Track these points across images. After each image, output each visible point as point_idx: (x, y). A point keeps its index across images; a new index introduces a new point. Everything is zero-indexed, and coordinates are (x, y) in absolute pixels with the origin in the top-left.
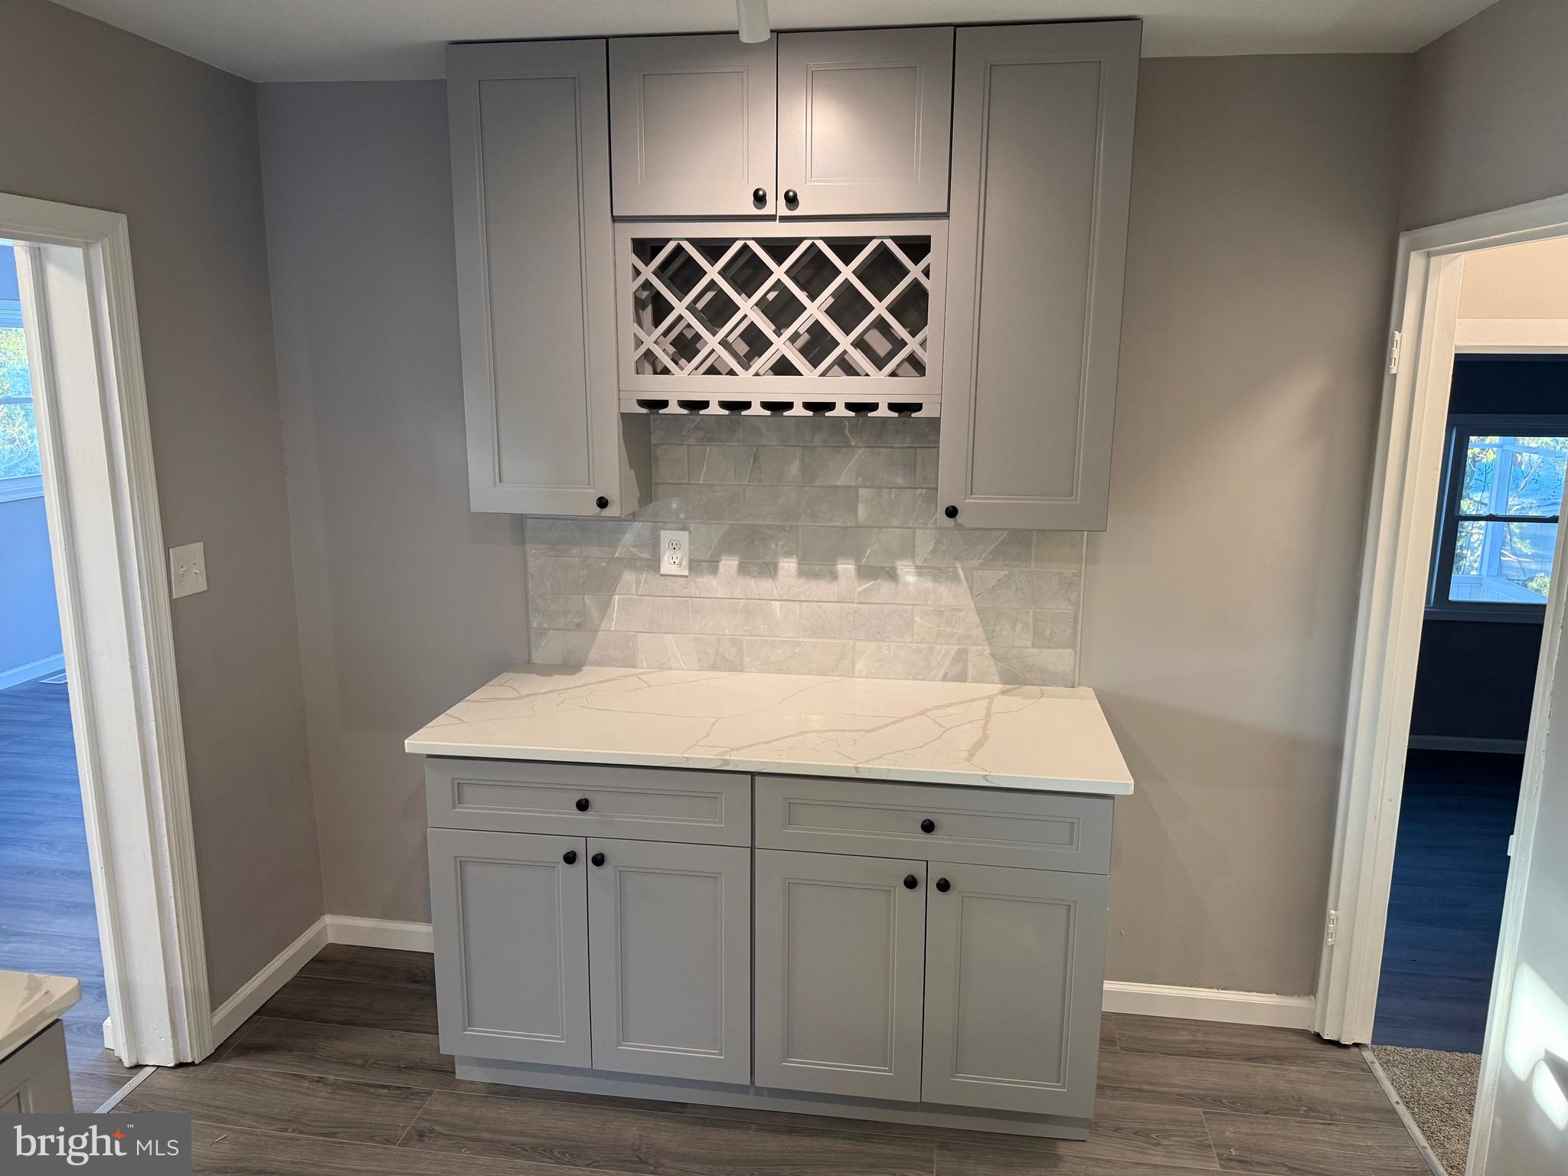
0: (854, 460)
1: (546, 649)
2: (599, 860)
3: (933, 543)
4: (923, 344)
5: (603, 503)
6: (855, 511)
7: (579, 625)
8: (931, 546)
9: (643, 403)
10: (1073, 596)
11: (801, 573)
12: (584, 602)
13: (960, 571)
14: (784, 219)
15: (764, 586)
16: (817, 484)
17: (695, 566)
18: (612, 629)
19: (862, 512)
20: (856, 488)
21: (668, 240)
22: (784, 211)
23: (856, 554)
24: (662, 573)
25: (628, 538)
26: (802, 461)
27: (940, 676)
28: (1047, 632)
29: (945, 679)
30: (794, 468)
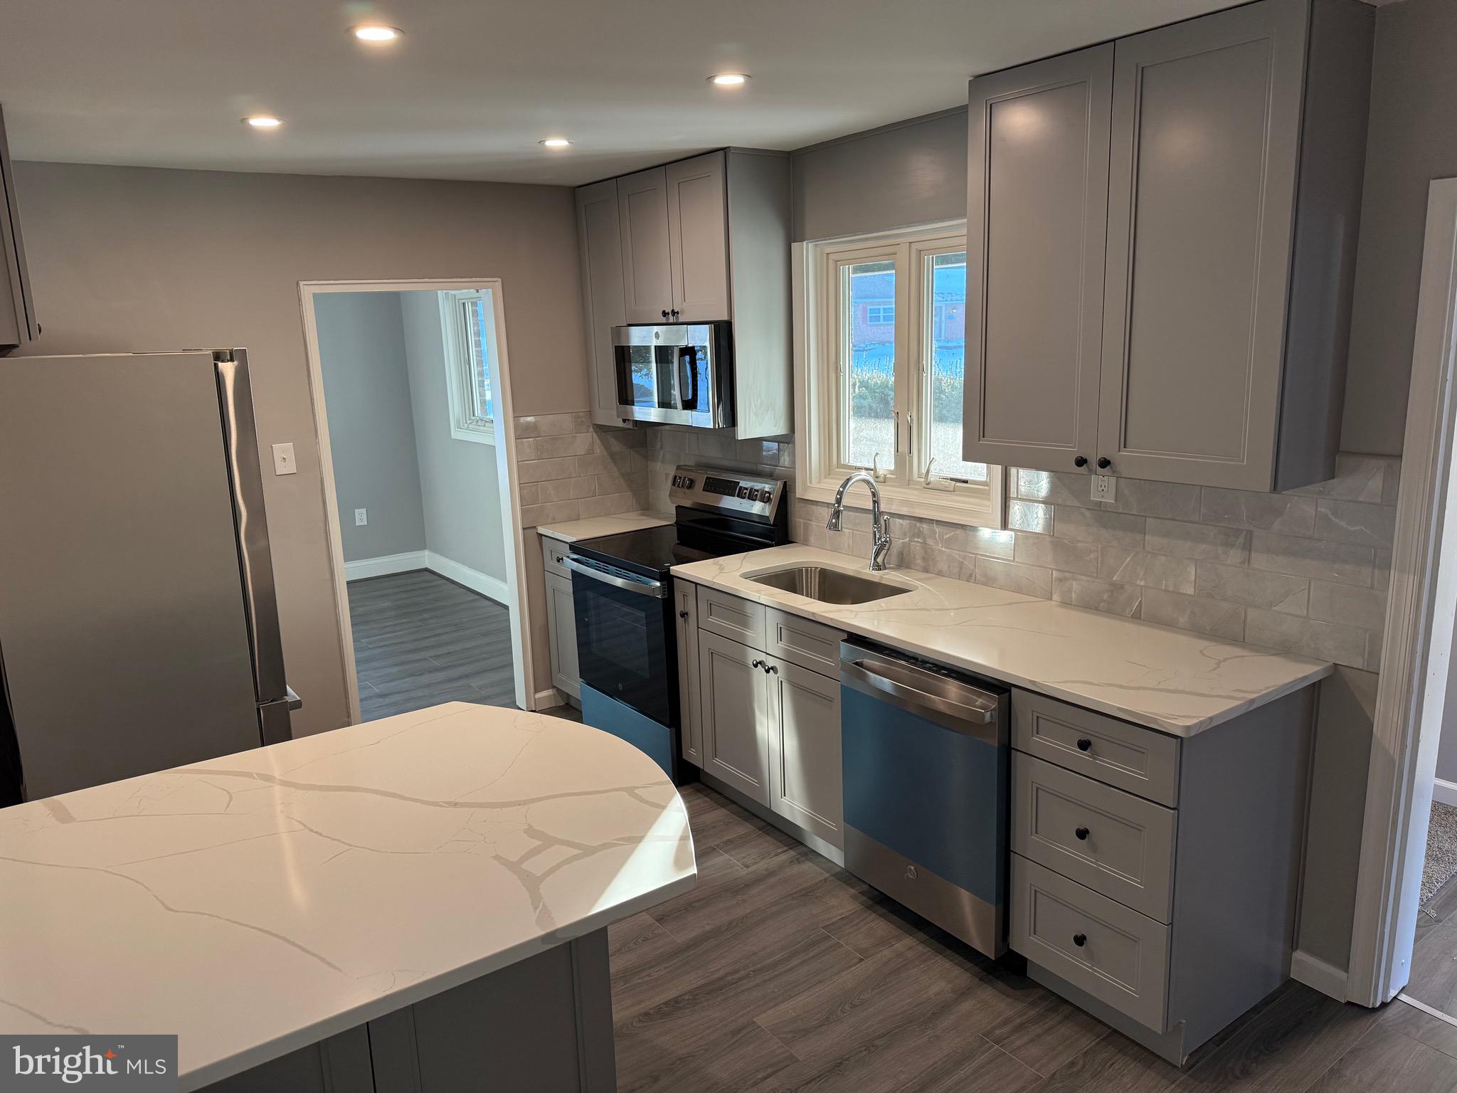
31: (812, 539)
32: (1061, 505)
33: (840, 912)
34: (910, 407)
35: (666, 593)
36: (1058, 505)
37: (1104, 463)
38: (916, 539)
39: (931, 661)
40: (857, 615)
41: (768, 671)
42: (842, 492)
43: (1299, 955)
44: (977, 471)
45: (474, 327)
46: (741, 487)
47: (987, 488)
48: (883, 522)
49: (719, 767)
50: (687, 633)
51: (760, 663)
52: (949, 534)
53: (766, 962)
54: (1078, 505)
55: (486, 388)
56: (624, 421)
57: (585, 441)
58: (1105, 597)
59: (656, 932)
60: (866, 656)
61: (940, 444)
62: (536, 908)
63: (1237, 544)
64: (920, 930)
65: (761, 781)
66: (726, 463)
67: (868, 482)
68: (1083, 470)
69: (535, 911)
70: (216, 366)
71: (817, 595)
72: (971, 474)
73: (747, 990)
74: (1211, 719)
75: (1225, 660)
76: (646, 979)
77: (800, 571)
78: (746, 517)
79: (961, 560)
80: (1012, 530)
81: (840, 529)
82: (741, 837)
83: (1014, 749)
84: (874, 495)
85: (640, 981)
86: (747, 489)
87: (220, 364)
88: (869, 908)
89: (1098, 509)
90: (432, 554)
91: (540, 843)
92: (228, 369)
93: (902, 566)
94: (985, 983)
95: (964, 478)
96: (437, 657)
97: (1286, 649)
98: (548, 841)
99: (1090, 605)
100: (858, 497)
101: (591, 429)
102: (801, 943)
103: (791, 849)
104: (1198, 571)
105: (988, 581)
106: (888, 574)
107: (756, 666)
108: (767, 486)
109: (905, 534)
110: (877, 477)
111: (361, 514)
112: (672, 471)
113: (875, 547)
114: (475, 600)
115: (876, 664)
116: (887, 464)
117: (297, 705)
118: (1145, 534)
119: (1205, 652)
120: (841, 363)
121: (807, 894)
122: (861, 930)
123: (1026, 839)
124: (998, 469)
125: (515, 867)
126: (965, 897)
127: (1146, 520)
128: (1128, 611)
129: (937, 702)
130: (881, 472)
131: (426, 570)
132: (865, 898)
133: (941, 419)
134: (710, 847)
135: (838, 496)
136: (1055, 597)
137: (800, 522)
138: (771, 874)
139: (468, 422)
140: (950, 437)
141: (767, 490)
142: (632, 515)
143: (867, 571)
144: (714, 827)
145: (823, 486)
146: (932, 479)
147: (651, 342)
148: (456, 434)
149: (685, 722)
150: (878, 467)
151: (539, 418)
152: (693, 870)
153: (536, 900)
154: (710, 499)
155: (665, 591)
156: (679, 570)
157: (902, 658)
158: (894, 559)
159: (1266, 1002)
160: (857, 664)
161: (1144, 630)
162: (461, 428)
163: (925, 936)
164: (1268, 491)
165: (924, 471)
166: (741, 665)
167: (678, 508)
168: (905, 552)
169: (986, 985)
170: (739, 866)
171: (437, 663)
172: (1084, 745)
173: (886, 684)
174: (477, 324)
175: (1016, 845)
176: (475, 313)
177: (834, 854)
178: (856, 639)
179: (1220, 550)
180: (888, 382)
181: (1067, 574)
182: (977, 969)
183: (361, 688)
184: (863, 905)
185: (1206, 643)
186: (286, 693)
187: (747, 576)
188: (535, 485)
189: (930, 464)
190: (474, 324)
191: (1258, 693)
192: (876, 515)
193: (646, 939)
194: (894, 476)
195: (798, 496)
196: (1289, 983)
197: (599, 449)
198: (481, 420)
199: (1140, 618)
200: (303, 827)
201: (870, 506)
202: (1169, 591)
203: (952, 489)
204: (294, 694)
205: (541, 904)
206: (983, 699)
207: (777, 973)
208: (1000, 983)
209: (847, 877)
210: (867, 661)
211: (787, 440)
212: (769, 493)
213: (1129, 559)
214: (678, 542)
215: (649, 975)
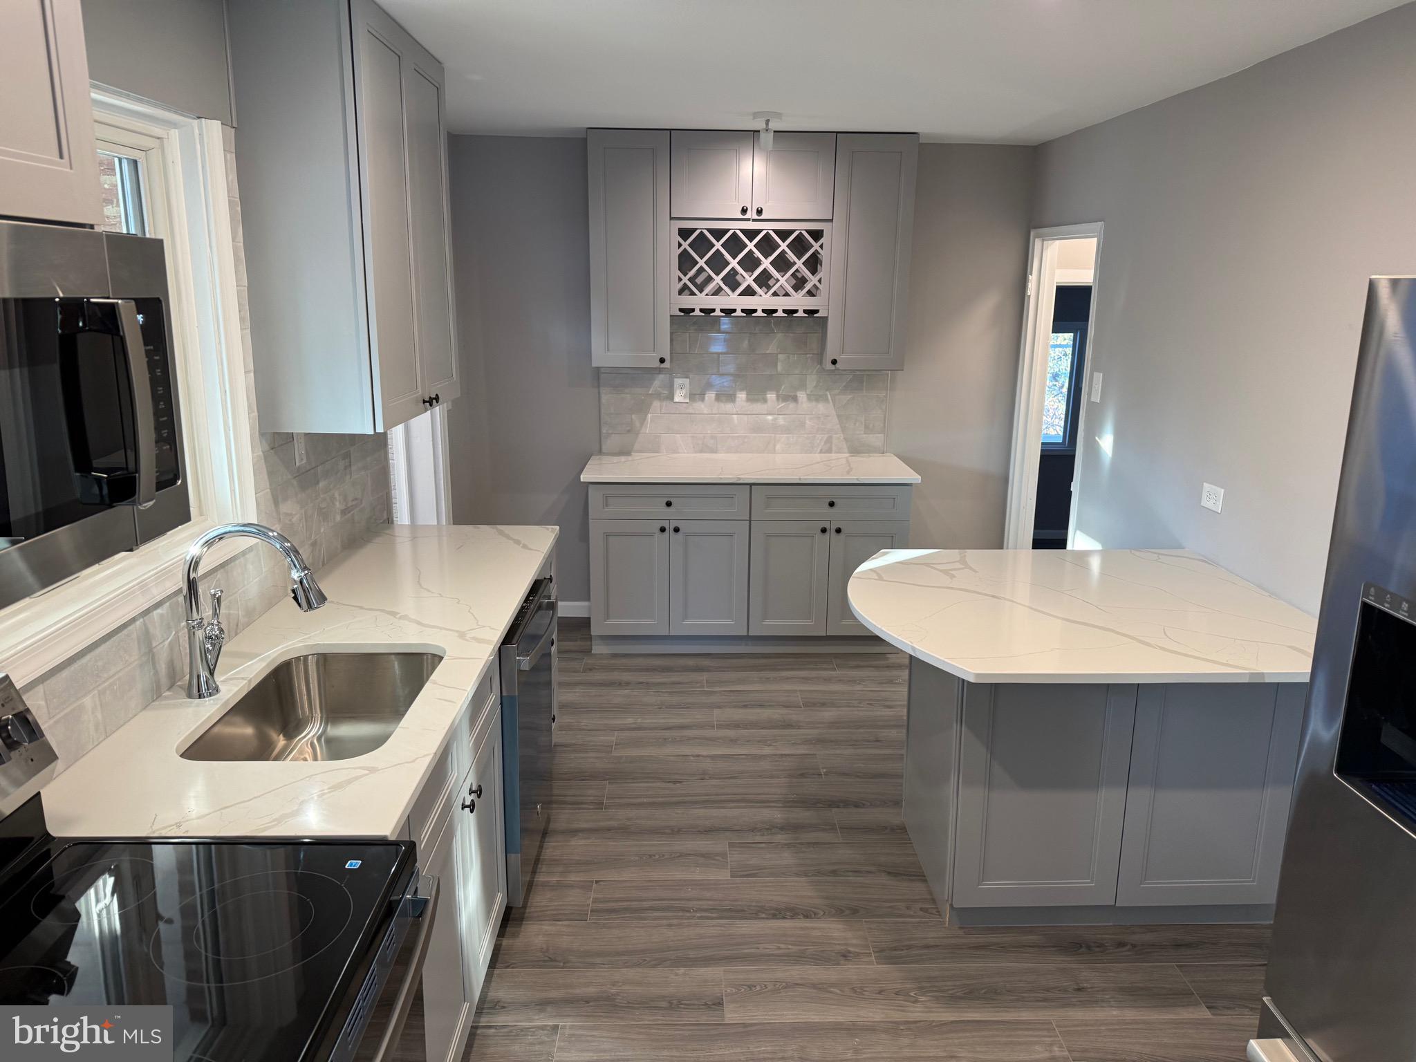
0: (775, 340)
1: (610, 443)
2: (677, 530)
3: (815, 383)
4: (820, 281)
5: (662, 361)
6: (776, 366)
7: (629, 431)
8: (814, 384)
9: (681, 310)
10: (884, 407)
11: (748, 400)
12: (632, 419)
13: (829, 396)
14: (754, 220)
15: (729, 407)
16: (757, 352)
17: (692, 397)
18: (647, 432)
19: (779, 368)
20: (777, 354)
21: (696, 229)
22: (755, 217)
23: (776, 389)
24: (675, 401)
25: (657, 383)
26: (749, 342)
27: (819, 451)
28: (871, 426)
29: (821, 452)
30: (745, 344)
53: (670, 914)
59: (734, 991)
73: (708, 900)
193: (750, 987)
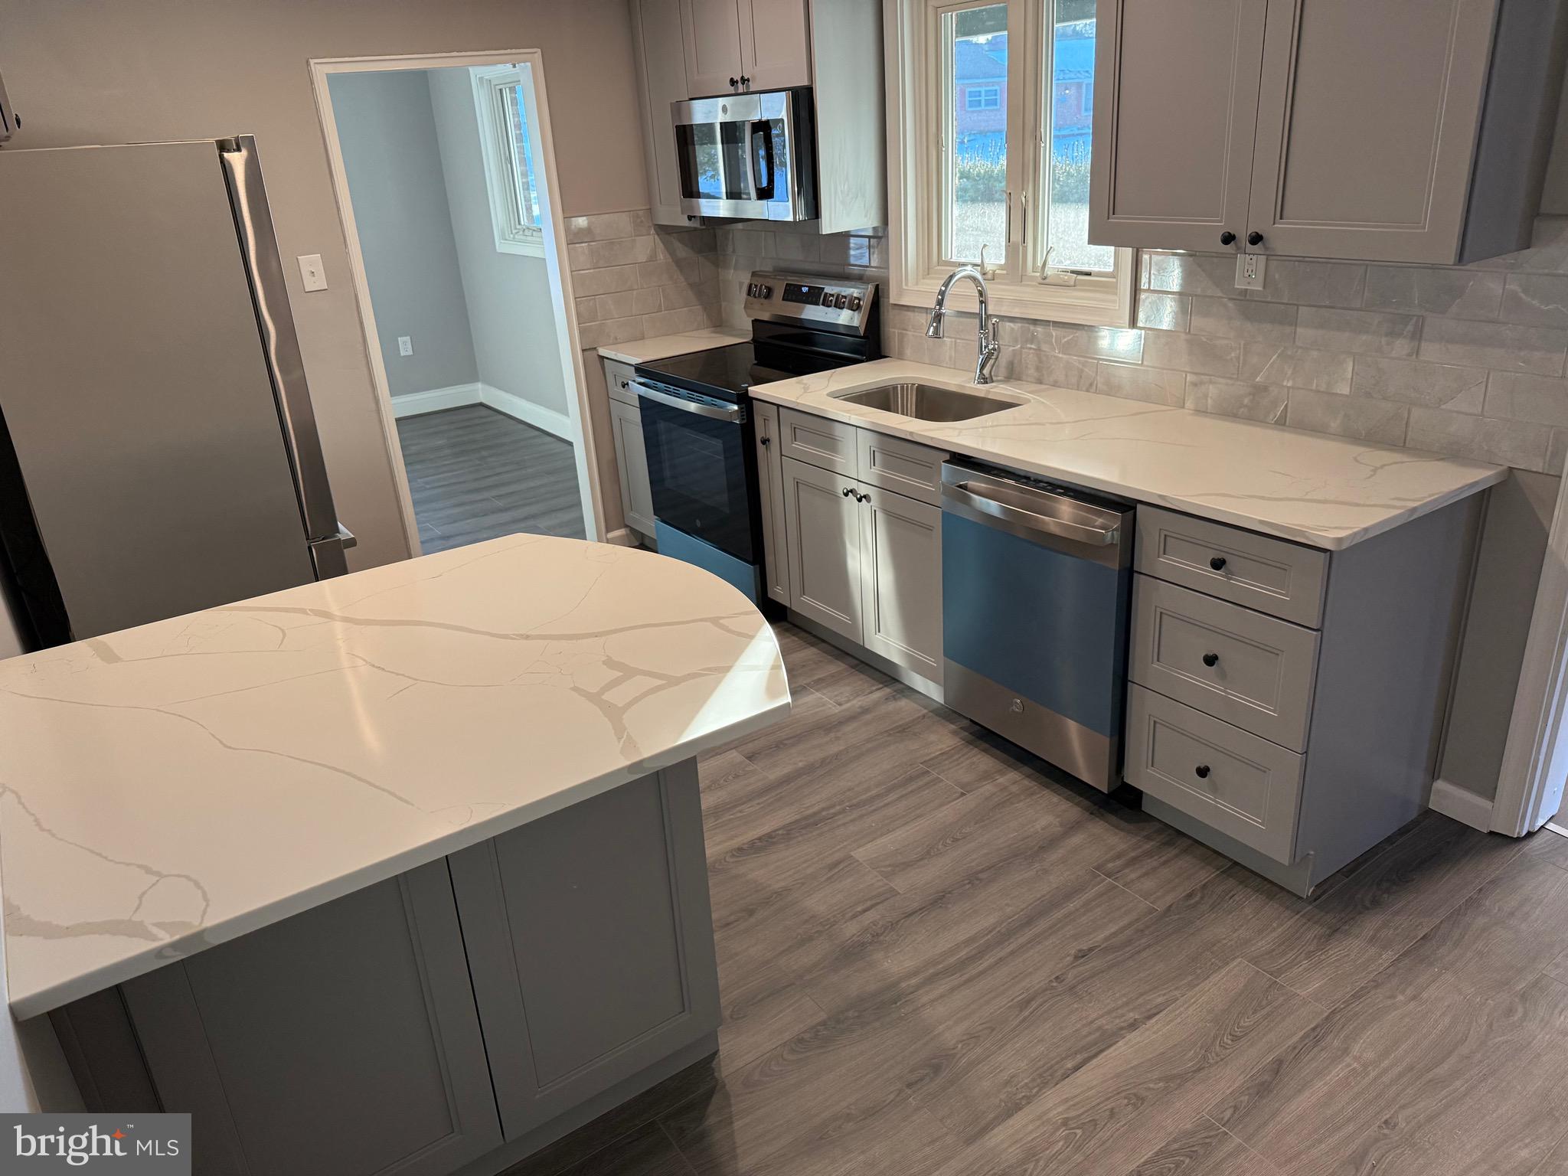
31: (908, 352)
32: (1199, 296)
33: (940, 747)
34: (1025, 187)
35: (745, 417)
36: (1196, 295)
37: (1256, 239)
38: (1029, 346)
39: (1045, 480)
40: (960, 432)
41: (860, 500)
42: (944, 292)
43: (1440, 785)
44: (1103, 258)
45: (513, 117)
46: (826, 294)
47: (1114, 280)
48: (990, 327)
49: (808, 605)
50: (769, 463)
51: (851, 491)
52: (1068, 336)
53: (864, 797)
54: (1220, 294)
55: (533, 201)
56: (690, 218)
57: (646, 246)
58: (1246, 401)
59: (747, 769)
60: (971, 478)
61: (1060, 230)
62: (619, 739)
63: (1405, 333)
64: (1026, 764)
65: (853, 617)
66: (807, 267)
67: (974, 279)
68: (1229, 248)
69: (619, 742)
70: (221, 158)
71: (914, 414)
72: (1095, 264)
73: (844, 824)
74: (1366, 530)
75: (1382, 467)
76: (739, 815)
77: (895, 388)
78: (831, 329)
79: (1081, 366)
80: (1141, 328)
81: (941, 335)
82: (832, 676)
83: (1137, 572)
84: (981, 294)
85: (732, 817)
86: (832, 295)
87: (226, 155)
88: (970, 743)
89: (1243, 298)
90: (487, 387)
91: (621, 674)
92: (237, 160)
93: (1011, 378)
94: (1097, 817)
95: (1086, 269)
96: (499, 497)
97: (1455, 453)
98: (630, 673)
99: (1230, 412)
100: (962, 299)
101: (652, 231)
102: (900, 779)
103: (886, 686)
104: (1356, 367)
105: (1112, 389)
106: (995, 387)
107: (846, 495)
108: (856, 291)
109: (1016, 341)
110: (984, 274)
111: (405, 343)
112: (746, 279)
113: (981, 357)
114: (534, 437)
115: (982, 486)
116: (996, 258)
117: (351, 543)
118: (1296, 326)
119: (1359, 458)
120: (943, 135)
121: (903, 731)
122: (962, 765)
123: (1145, 667)
124: (1127, 253)
125: (595, 698)
126: (1073, 728)
127: (1298, 309)
128: (1271, 417)
129: (1049, 523)
130: (989, 268)
131: (481, 405)
132: (967, 734)
133: (1062, 198)
134: (801, 686)
135: (940, 297)
136: (1189, 404)
137: (894, 332)
138: (865, 711)
139: (514, 231)
140: (1071, 220)
141: (855, 295)
142: (705, 333)
143: (972, 385)
144: (804, 666)
145: (921, 288)
146: (1049, 273)
147: (716, 117)
148: (501, 247)
149: (769, 559)
150: (986, 261)
151: (593, 218)
152: (787, 699)
153: (620, 730)
154: (791, 310)
155: (743, 416)
156: (757, 391)
157: (1011, 477)
158: (1002, 372)
159: (1402, 832)
160: (960, 486)
161: (1289, 437)
162: (506, 240)
163: (1031, 770)
164: (1451, 262)
165: (1040, 264)
166: (830, 495)
167: (755, 322)
168: (1016, 361)
169: (1097, 819)
170: (831, 704)
171: (500, 503)
172: (1218, 564)
173: (993, 507)
174: (516, 114)
175: (1135, 673)
176: (514, 102)
177: (934, 691)
178: (961, 460)
179: (1384, 340)
180: (993, 171)
181: (1203, 377)
182: (1086, 803)
183: (420, 530)
184: (964, 740)
185: (1361, 449)
186: (337, 530)
187: (835, 395)
188: (592, 299)
189: (1047, 254)
190: (513, 114)
191: (1420, 501)
192: (983, 319)
193: (737, 776)
194: (1005, 272)
195: (892, 301)
196: (1428, 813)
197: (662, 256)
198: (528, 228)
199: (1284, 424)
200: (364, 663)
201: (975, 308)
202: (1319, 391)
203: (1072, 283)
204: (346, 531)
205: (626, 733)
206: (1104, 519)
207: (873, 808)
208: (1113, 817)
209: (947, 713)
210: (972, 484)
211: (880, 236)
212: (859, 299)
213: (1274, 357)
214: (756, 362)
215: (741, 812)
